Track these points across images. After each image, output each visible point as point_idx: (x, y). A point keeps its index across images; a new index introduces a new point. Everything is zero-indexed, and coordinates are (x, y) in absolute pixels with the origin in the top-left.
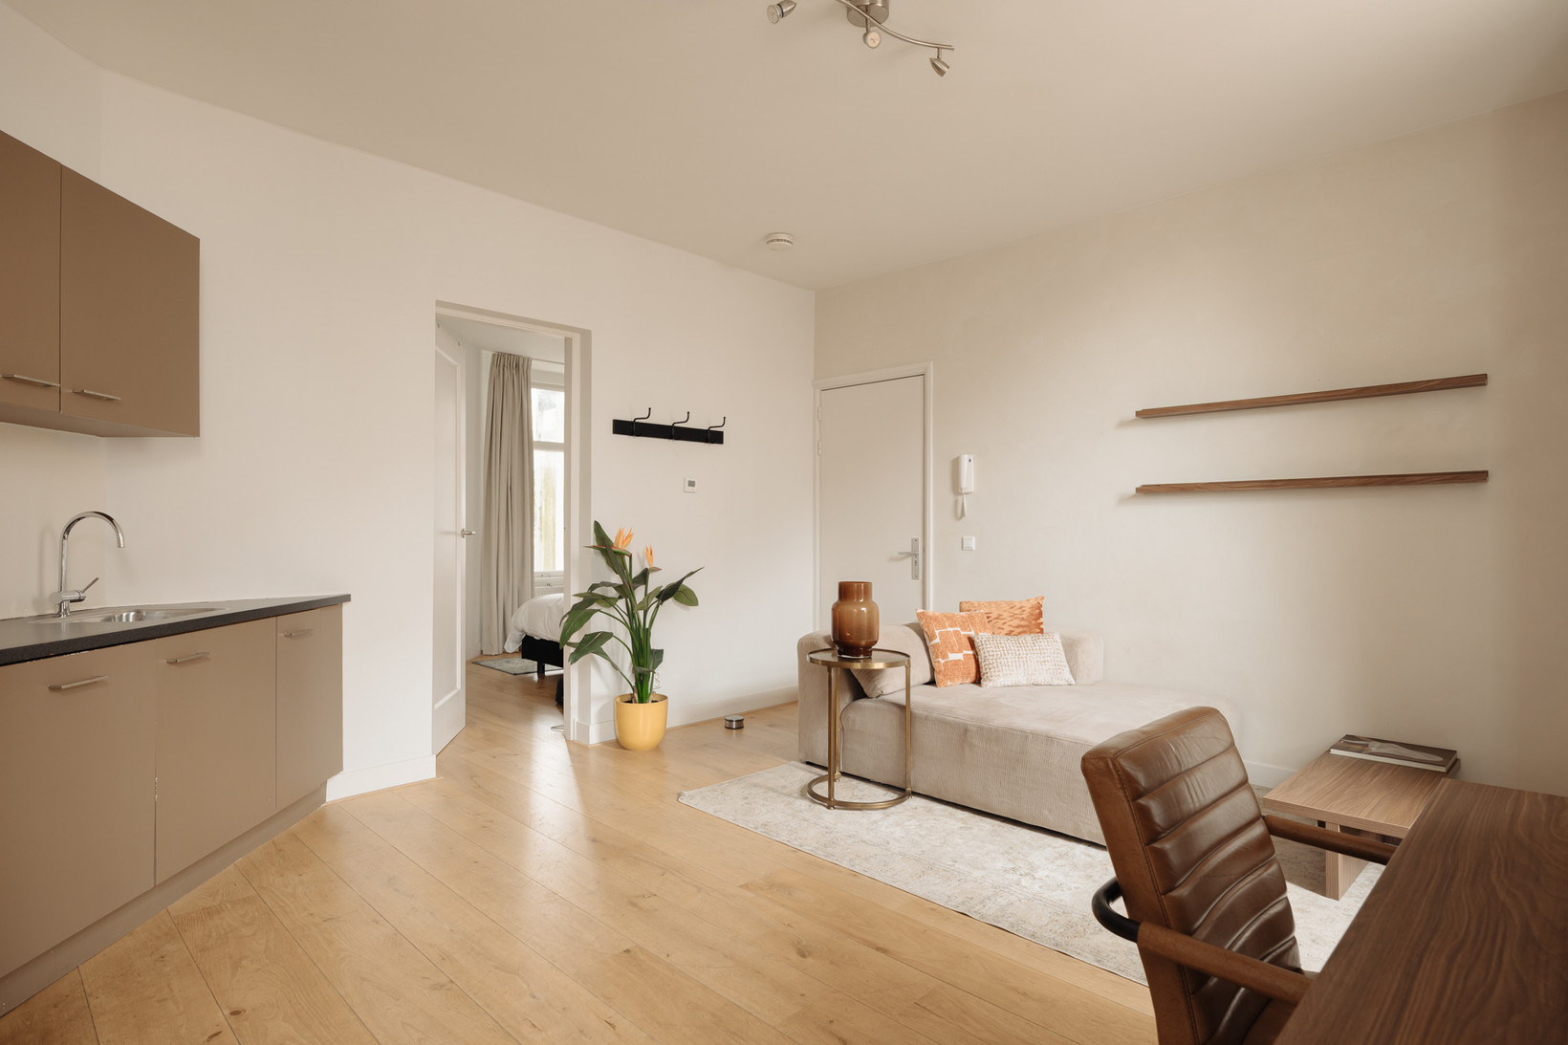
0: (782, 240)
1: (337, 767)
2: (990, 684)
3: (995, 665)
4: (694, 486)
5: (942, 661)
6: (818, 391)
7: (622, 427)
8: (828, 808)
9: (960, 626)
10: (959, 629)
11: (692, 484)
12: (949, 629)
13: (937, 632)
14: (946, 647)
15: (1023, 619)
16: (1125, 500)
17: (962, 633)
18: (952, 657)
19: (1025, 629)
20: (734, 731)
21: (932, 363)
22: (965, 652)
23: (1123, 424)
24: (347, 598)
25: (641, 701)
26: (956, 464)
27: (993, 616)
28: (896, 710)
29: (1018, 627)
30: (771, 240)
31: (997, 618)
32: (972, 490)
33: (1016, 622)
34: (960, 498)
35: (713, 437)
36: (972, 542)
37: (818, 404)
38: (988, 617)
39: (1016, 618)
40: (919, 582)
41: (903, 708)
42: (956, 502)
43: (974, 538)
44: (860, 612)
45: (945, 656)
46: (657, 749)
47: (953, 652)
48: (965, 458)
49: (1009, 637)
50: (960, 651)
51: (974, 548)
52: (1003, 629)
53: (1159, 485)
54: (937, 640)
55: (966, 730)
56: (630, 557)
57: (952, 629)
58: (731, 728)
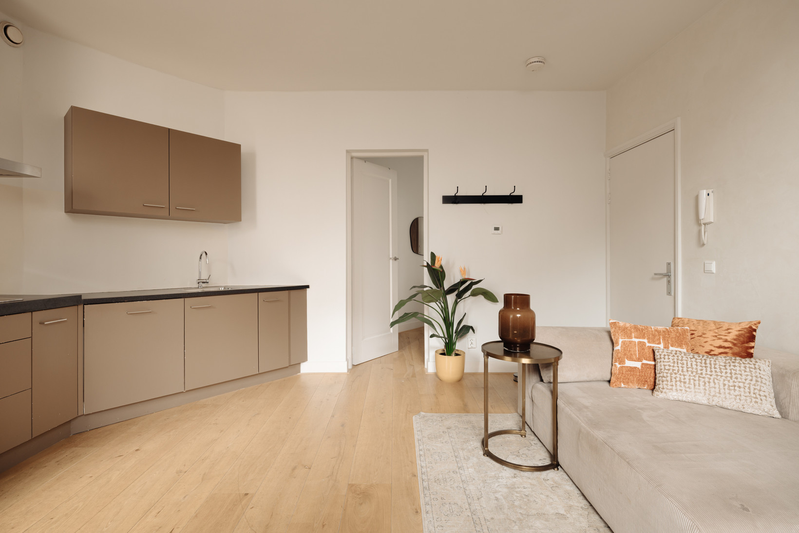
1: (305, 359)
2: (661, 396)
3: (669, 378)
5: (619, 366)
6: (608, 157)
7: (448, 200)
9: (648, 339)
10: (646, 341)
11: (497, 229)
12: (634, 339)
13: (620, 341)
14: (625, 355)
15: (726, 341)
17: (648, 344)
18: (629, 363)
19: (727, 350)
21: (679, 119)
22: (645, 362)
24: (308, 287)
25: (448, 354)
26: (697, 200)
27: (696, 334)
29: (720, 347)
31: (700, 336)
32: (709, 221)
33: (720, 343)
34: (702, 228)
35: (514, 199)
36: (713, 267)
37: (608, 167)
38: (692, 334)
39: (720, 339)
40: (671, 298)
43: (714, 263)
45: (622, 362)
47: (631, 359)
48: (703, 193)
50: (639, 360)
51: (714, 271)
52: (704, 347)
54: (618, 347)
57: (637, 340)
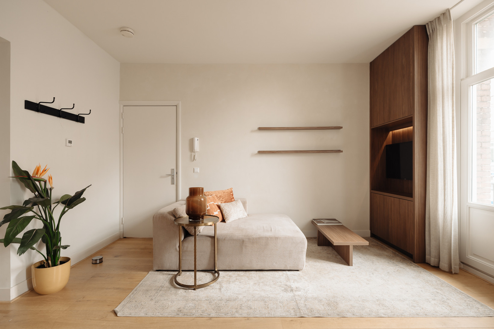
0: (128, 31)
3: (229, 214)
4: (71, 143)
6: (122, 106)
7: (30, 105)
8: (194, 289)
9: (213, 201)
11: (70, 142)
12: (211, 203)
13: (208, 205)
14: (213, 210)
15: (228, 196)
16: (253, 155)
17: (216, 203)
18: (216, 213)
20: (98, 265)
21: (180, 102)
22: (218, 211)
23: (253, 131)
25: (54, 265)
26: (192, 142)
27: (218, 196)
28: (210, 239)
30: (123, 30)
31: (220, 197)
32: (198, 151)
34: (193, 154)
35: (79, 119)
36: (198, 170)
37: (122, 111)
39: (226, 196)
40: (174, 186)
41: (213, 238)
42: (191, 155)
43: (199, 168)
44: (201, 200)
46: (64, 289)
47: (215, 211)
48: (196, 139)
49: (226, 203)
51: (199, 172)
52: (223, 200)
53: (264, 151)
54: (209, 208)
55: (243, 241)
56: (45, 182)
58: (96, 264)
